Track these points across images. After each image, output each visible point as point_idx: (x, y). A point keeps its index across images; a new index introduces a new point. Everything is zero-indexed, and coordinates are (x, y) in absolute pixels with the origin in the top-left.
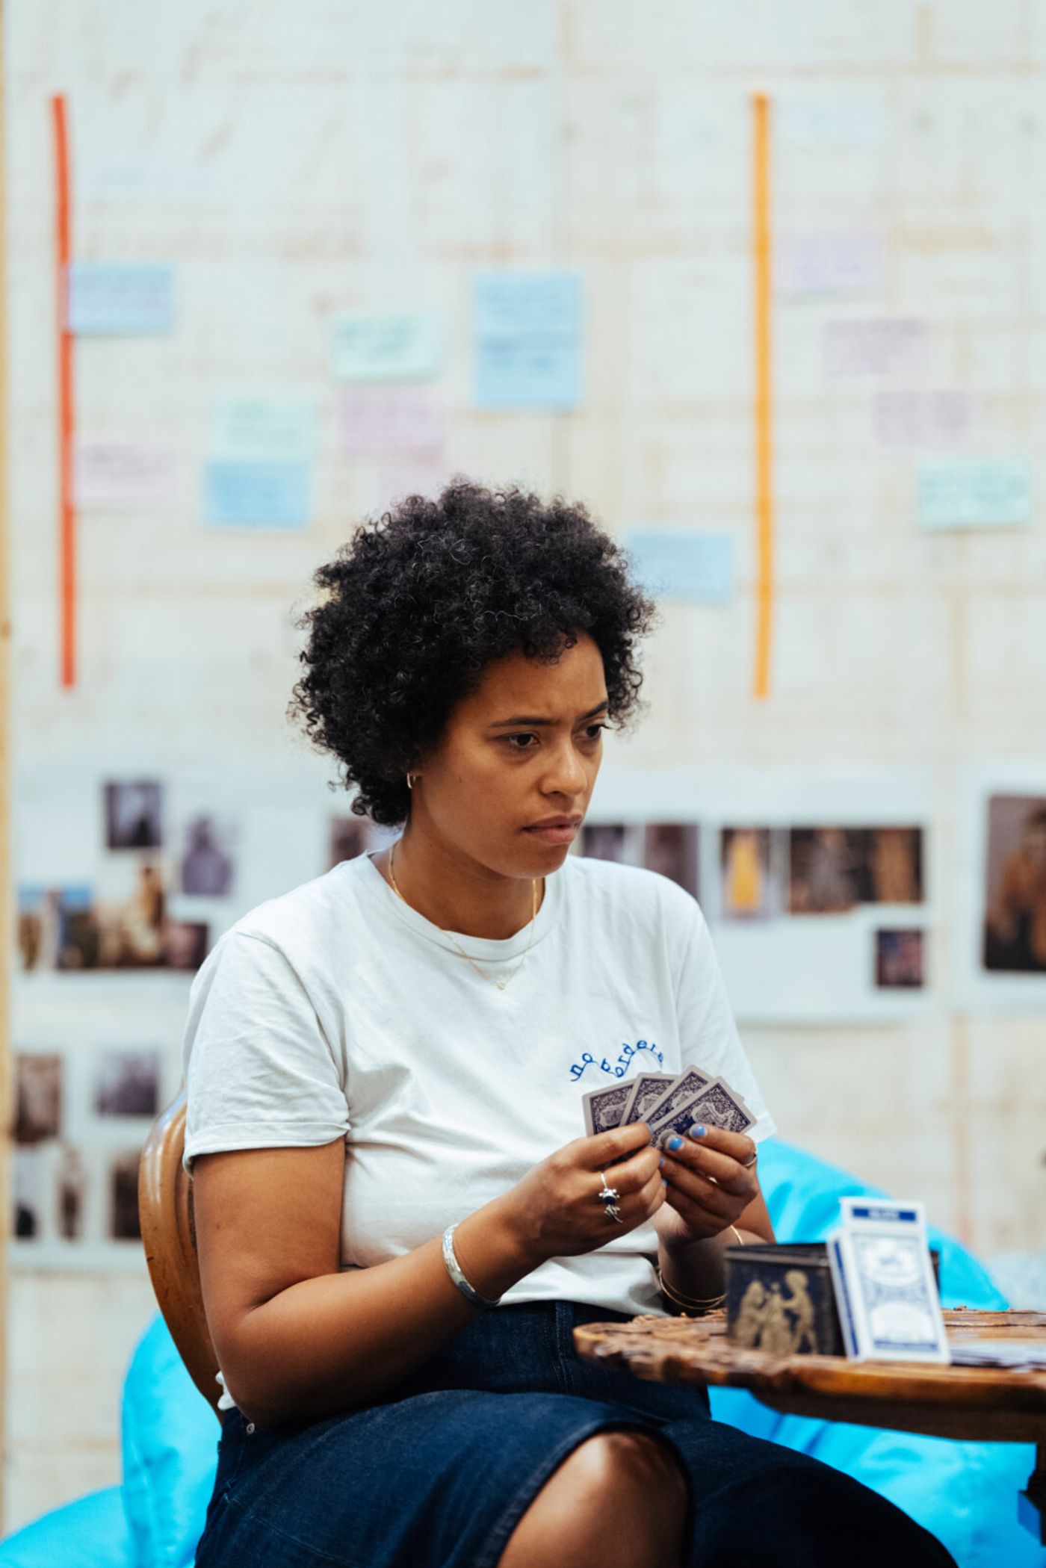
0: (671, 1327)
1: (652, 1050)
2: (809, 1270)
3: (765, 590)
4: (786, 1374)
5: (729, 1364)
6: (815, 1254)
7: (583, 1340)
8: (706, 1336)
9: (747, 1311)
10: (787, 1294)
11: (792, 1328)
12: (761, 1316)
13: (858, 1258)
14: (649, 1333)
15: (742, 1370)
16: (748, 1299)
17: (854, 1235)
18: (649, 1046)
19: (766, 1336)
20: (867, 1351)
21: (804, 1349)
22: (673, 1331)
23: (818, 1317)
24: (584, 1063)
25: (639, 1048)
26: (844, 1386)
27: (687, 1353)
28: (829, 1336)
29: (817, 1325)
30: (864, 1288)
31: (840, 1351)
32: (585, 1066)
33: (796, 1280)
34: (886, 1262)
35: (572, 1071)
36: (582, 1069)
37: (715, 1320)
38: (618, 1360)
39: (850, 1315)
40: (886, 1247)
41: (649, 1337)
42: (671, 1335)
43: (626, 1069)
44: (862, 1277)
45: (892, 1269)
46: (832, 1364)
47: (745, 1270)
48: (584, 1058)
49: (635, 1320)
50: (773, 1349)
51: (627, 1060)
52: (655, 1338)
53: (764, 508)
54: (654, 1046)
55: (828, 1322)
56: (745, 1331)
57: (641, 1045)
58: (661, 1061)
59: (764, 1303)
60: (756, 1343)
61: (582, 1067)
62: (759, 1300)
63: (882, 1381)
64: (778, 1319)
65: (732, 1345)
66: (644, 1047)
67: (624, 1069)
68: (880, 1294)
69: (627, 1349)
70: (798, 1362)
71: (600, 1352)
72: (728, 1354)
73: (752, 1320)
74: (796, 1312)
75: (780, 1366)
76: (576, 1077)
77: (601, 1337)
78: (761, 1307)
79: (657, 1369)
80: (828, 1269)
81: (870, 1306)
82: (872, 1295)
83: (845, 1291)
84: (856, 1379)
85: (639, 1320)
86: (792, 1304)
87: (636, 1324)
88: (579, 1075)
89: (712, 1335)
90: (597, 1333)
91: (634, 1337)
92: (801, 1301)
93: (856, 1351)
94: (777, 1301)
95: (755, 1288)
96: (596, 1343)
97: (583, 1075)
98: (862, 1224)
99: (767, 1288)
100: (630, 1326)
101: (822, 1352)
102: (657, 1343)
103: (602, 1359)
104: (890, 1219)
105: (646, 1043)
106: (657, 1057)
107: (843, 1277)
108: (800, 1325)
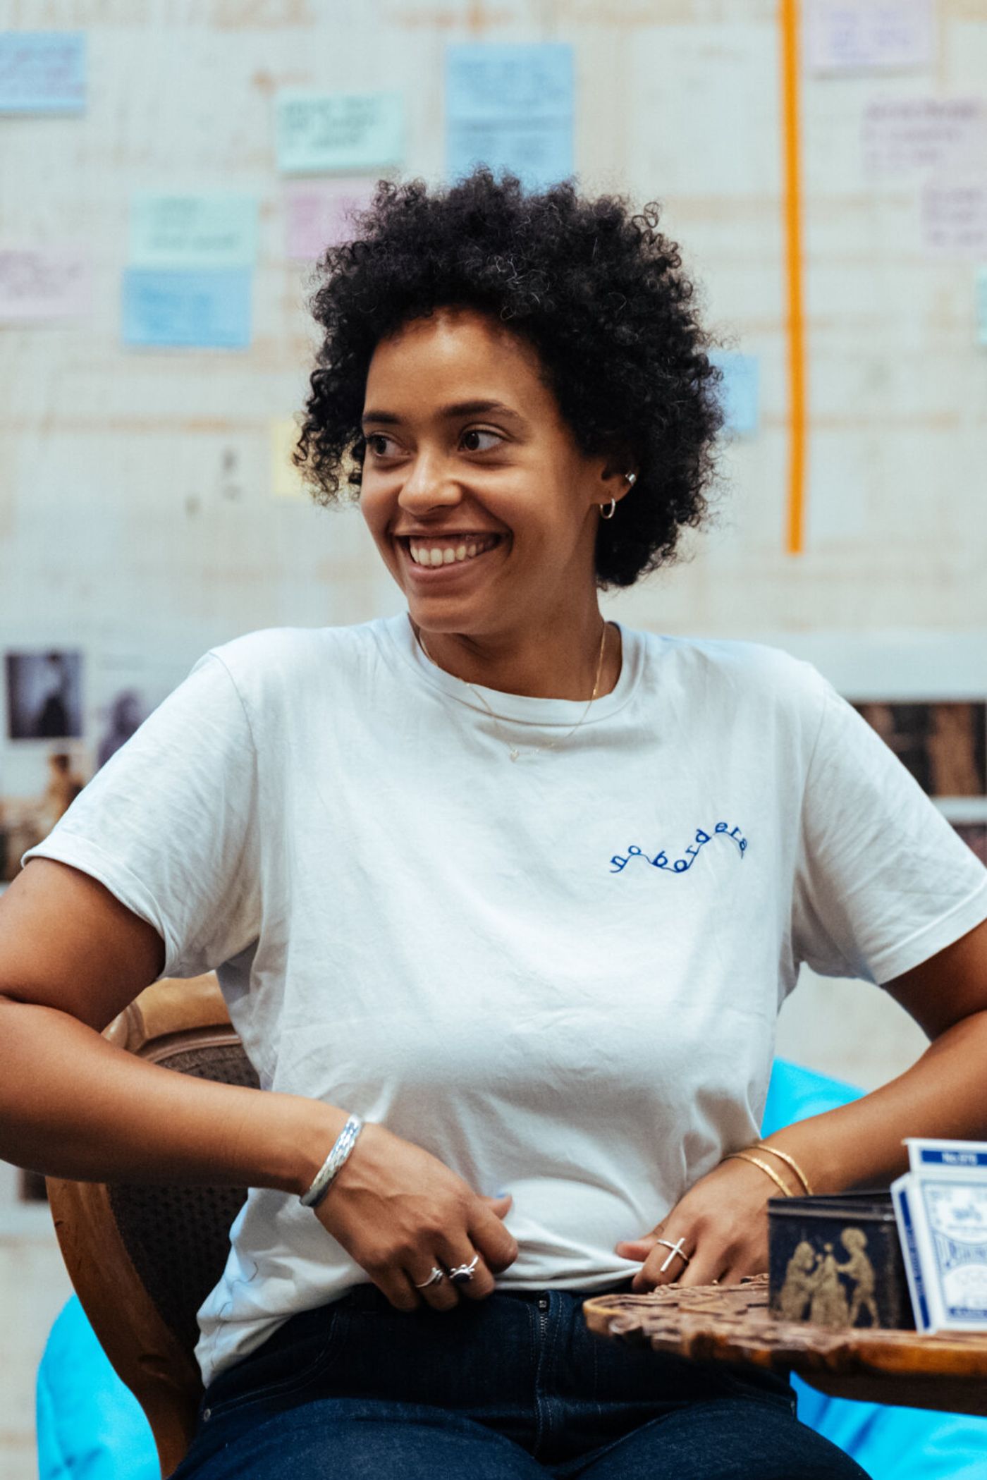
0: (701, 1298)
1: (732, 835)
2: (867, 1227)
3: (798, 423)
4: (844, 1349)
5: (776, 1341)
6: (876, 1207)
7: (594, 1314)
8: (744, 1308)
9: (794, 1276)
10: (843, 1255)
11: (849, 1298)
12: (811, 1283)
13: (928, 1211)
14: (675, 1305)
15: (790, 1347)
16: (794, 1263)
17: (924, 1183)
18: (730, 830)
19: (817, 1306)
20: (940, 1320)
21: (863, 1321)
22: (704, 1302)
23: (879, 1283)
24: (629, 854)
25: (717, 831)
26: (914, 1364)
27: (722, 1329)
28: (894, 1306)
29: (879, 1293)
30: (935, 1243)
31: (907, 1323)
32: (629, 857)
33: (854, 1239)
34: (961, 1215)
35: (613, 861)
36: (626, 861)
37: (753, 1287)
38: (638, 1338)
39: (919, 1279)
40: (962, 1198)
41: (676, 1309)
42: (701, 1308)
43: (692, 861)
44: (933, 1232)
45: (970, 1222)
46: (900, 1338)
47: (792, 1228)
48: (630, 851)
49: (657, 1290)
50: (827, 1323)
51: (695, 851)
52: (682, 1310)
53: (795, 324)
54: (737, 830)
55: (892, 1288)
56: (792, 1301)
57: (720, 828)
58: (743, 849)
59: (816, 1265)
60: (805, 1315)
61: (625, 858)
62: (809, 1264)
63: (959, 1357)
64: (832, 1286)
65: (776, 1318)
66: (723, 831)
67: (688, 862)
68: (955, 1253)
69: (648, 1325)
70: (856, 1336)
71: (614, 1329)
72: (773, 1329)
73: (800, 1287)
74: (853, 1276)
75: (836, 1341)
76: (618, 868)
77: (617, 1311)
78: (809, 1272)
79: (686, 1351)
80: (893, 1224)
81: (943, 1267)
82: (946, 1256)
83: (913, 1250)
84: (927, 1354)
85: (662, 1290)
86: (848, 1268)
87: (659, 1294)
88: (622, 867)
89: (750, 1306)
90: (611, 1306)
91: (656, 1311)
92: (858, 1263)
93: (927, 1323)
94: (830, 1263)
95: (804, 1248)
96: (610, 1318)
97: (627, 866)
98: (934, 1170)
99: (818, 1249)
100: (651, 1297)
101: (885, 1325)
102: (685, 1316)
103: (617, 1336)
104: (968, 1163)
105: (726, 826)
106: (738, 844)
107: (910, 1232)
108: (858, 1292)
